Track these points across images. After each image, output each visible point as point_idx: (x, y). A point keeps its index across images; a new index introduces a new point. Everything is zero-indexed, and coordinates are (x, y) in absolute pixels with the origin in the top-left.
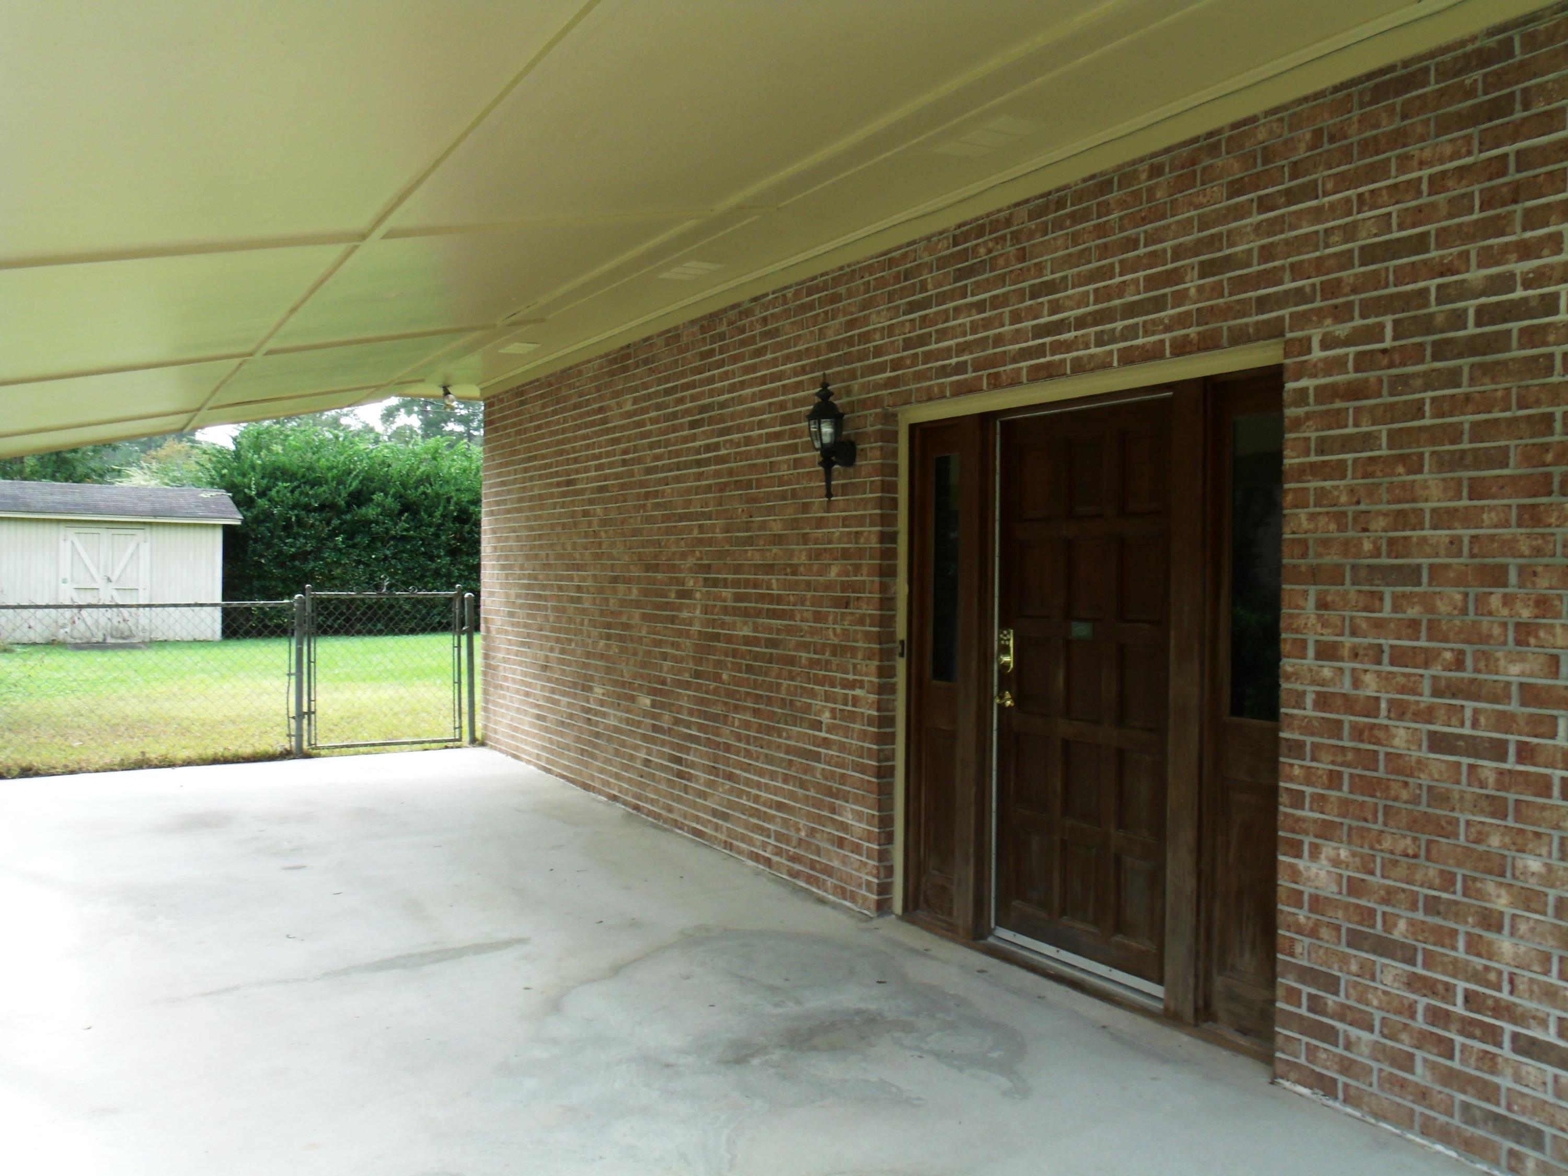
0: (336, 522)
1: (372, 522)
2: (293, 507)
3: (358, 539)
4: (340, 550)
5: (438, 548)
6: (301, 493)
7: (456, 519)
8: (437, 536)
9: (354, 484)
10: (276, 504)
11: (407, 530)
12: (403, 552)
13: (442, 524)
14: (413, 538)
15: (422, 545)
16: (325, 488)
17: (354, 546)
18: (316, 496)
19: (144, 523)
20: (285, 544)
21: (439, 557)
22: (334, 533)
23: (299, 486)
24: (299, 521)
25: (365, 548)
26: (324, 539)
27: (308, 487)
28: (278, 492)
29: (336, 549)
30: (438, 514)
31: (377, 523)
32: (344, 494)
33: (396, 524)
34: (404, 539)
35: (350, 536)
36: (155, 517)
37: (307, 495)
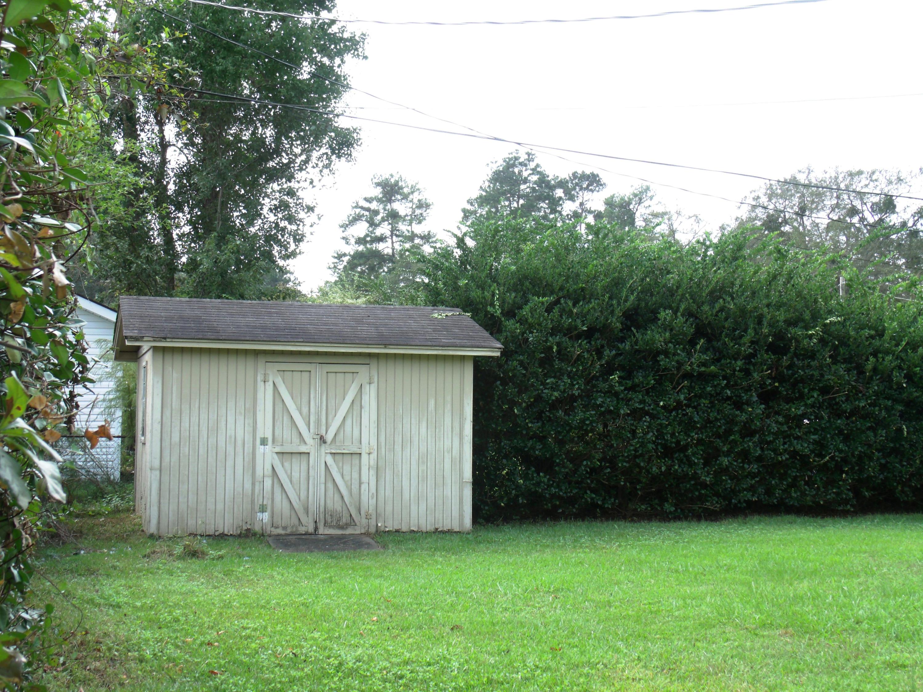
0: (608, 353)
1: (658, 353)
2: (554, 332)
3: (639, 377)
4: (616, 394)
5: (748, 390)
6: (562, 311)
7: (772, 348)
8: (747, 373)
9: (632, 298)
10: (531, 328)
11: (704, 364)
12: (700, 397)
13: (753, 355)
14: (714, 376)
15: (727, 386)
16: (594, 303)
17: (633, 388)
18: (583, 316)
19: (370, 355)
20: (543, 384)
21: (748, 403)
22: (609, 369)
23: (557, 302)
24: (563, 355)
25: (647, 392)
26: (595, 378)
27: (570, 303)
28: (532, 310)
29: (611, 392)
30: (746, 339)
31: (666, 353)
32: (618, 312)
33: (689, 355)
34: (703, 378)
35: (628, 374)
36: (386, 346)
37: (570, 314)
